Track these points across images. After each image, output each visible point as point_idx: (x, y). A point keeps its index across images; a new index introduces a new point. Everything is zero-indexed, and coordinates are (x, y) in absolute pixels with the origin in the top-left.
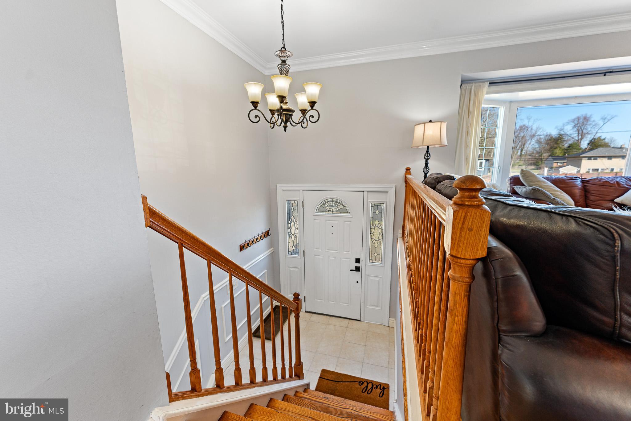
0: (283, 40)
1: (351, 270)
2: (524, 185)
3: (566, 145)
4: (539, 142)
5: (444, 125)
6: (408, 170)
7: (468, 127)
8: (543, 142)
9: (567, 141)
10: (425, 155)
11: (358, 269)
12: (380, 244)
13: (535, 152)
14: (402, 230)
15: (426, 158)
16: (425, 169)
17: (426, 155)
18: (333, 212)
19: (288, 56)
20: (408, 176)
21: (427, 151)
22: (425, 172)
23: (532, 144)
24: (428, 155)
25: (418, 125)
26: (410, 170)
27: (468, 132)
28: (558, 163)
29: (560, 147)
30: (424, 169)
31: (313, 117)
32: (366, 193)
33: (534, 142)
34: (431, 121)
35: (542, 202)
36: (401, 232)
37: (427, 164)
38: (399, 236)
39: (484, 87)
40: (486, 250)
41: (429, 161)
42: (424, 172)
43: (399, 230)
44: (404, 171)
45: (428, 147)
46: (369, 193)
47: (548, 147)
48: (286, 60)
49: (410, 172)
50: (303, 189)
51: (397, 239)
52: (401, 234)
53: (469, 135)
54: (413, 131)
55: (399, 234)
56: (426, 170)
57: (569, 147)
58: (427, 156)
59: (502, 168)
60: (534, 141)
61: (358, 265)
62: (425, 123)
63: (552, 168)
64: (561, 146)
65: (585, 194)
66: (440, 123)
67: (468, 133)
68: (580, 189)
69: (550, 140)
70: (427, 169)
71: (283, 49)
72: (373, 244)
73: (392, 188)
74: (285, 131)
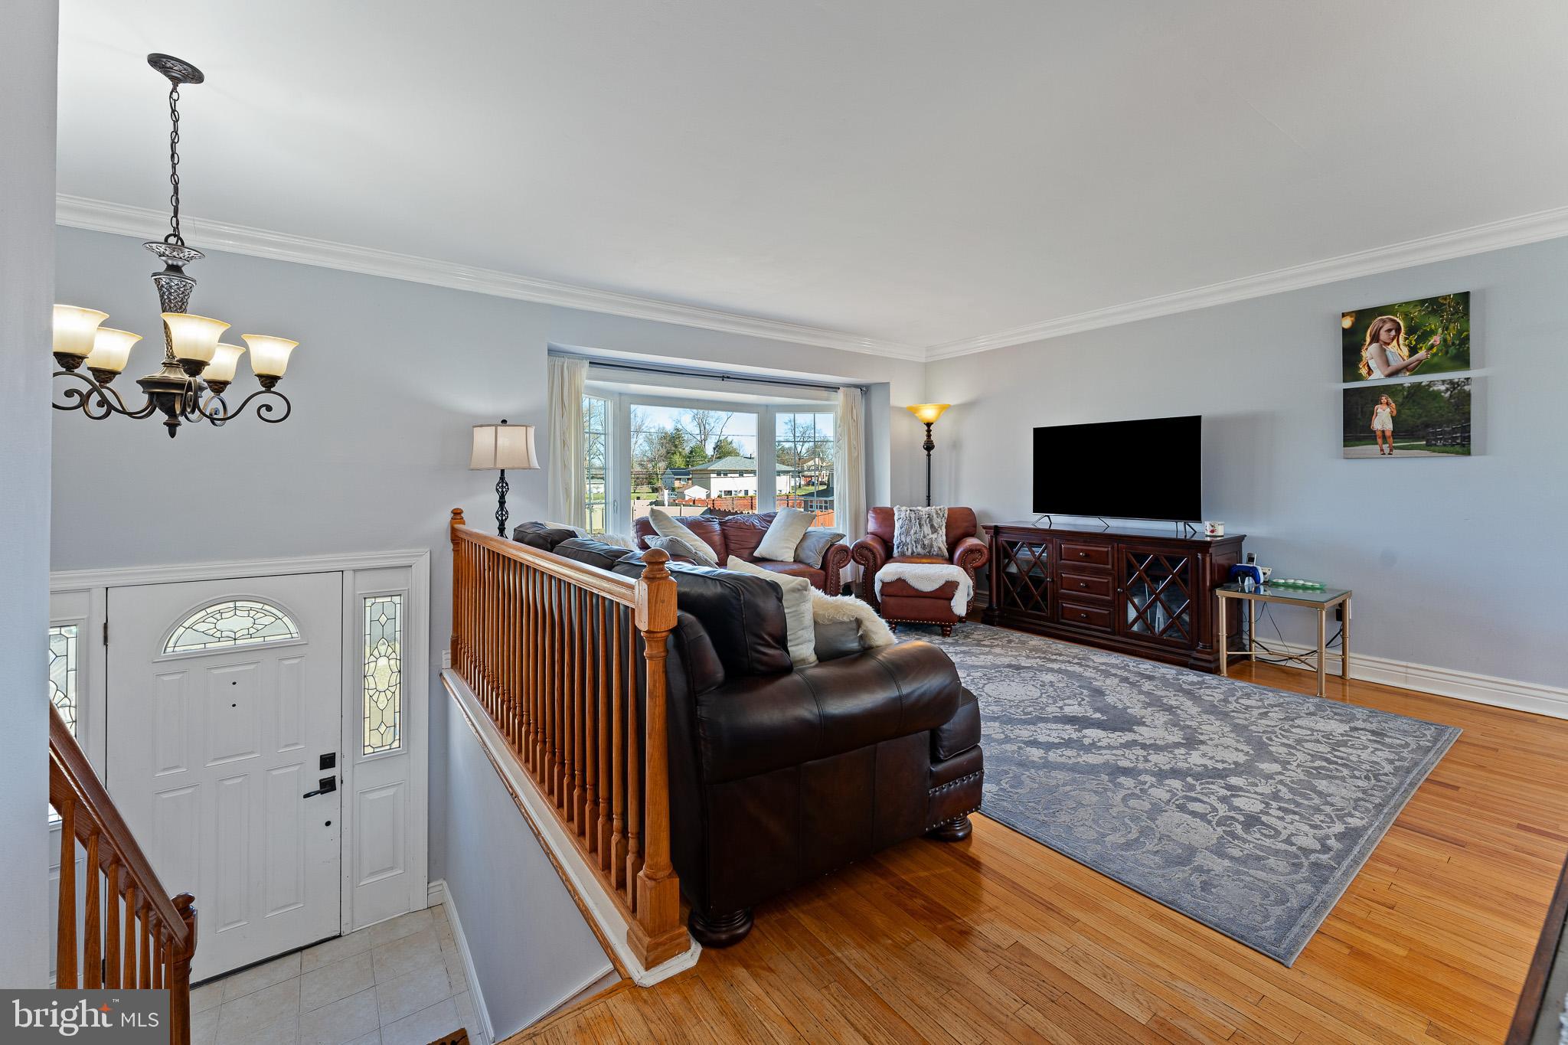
0: (174, 219)
1: (307, 796)
2: (658, 535)
3: (687, 450)
4: (650, 442)
5: (531, 431)
6: (457, 514)
7: (564, 433)
8: (655, 441)
9: (687, 441)
10: (498, 485)
11: (328, 786)
12: (393, 698)
13: (645, 458)
14: (450, 651)
15: (500, 490)
16: (500, 513)
17: (500, 485)
18: (235, 639)
19: (189, 259)
20: (458, 526)
21: (502, 478)
22: (500, 518)
23: (639, 443)
24: (504, 485)
25: (481, 426)
26: (462, 515)
27: (564, 441)
28: (680, 479)
29: (680, 452)
30: (497, 512)
31: (269, 408)
32: (348, 575)
33: (642, 440)
34: (504, 422)
35: (682, 559)
36: (449, 656)
37: (502, 502)
38: (444, 667)
39: (583, 367)
40: (676, 619)
41: (507, 498)
42: (497, 518)
43: (444, 652)
44: (449, 516)
45: (503, 471)
46: (358, 574)
47: (663, 451)
48: (184, 265)
49: (462, 518)
50: (109, 583)
51: (441, 674)
52: (450, 661)
53: (566, 448)
54: (471, 437)
55: (444, 662)
56: (502, 514)
57: (691, 452)
58: (502, 486)
59: (619, 502)
60: (641, 437)
61: (327, 773)
62: (496, 426)
63: (673, 489)
64: (680, 450)
65: (725, 542)
66: (525, 428)
67: (564, 443)
68: (718, 535)
69: (665, 438)
70: (504, 513)
71: (173, 240)
72: (373, 704)
73: (421, 555)
74: (172, 434)
